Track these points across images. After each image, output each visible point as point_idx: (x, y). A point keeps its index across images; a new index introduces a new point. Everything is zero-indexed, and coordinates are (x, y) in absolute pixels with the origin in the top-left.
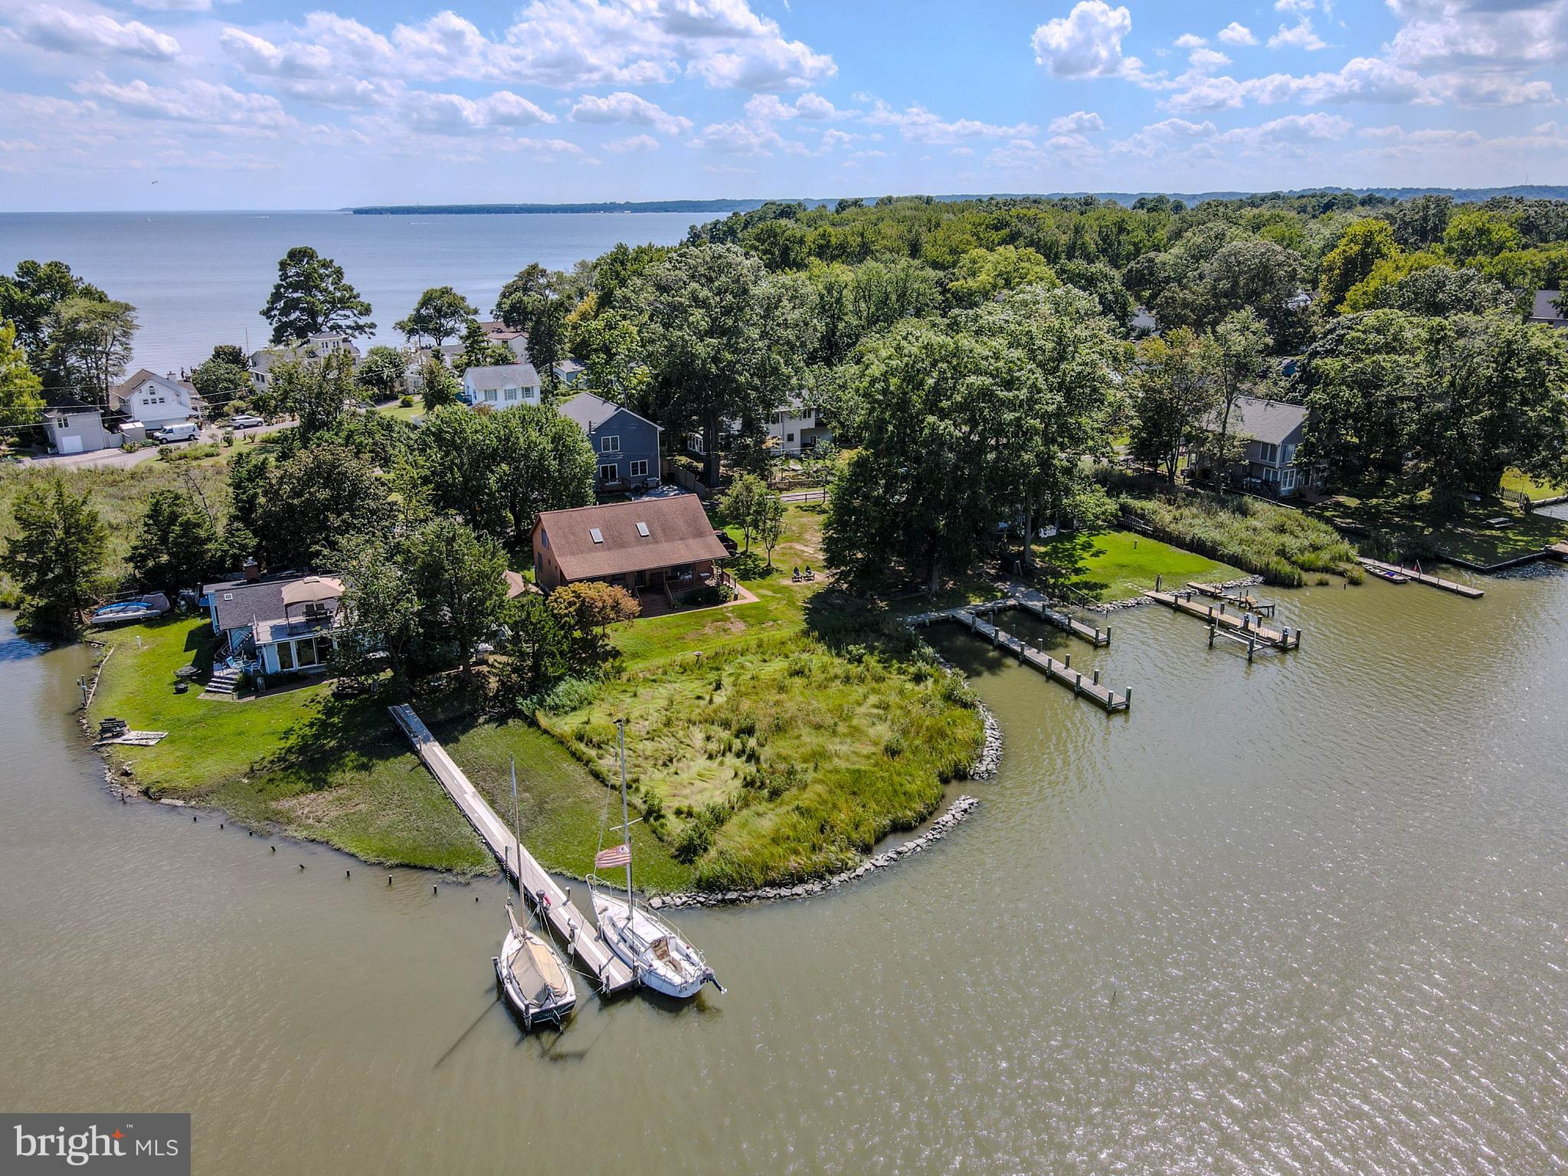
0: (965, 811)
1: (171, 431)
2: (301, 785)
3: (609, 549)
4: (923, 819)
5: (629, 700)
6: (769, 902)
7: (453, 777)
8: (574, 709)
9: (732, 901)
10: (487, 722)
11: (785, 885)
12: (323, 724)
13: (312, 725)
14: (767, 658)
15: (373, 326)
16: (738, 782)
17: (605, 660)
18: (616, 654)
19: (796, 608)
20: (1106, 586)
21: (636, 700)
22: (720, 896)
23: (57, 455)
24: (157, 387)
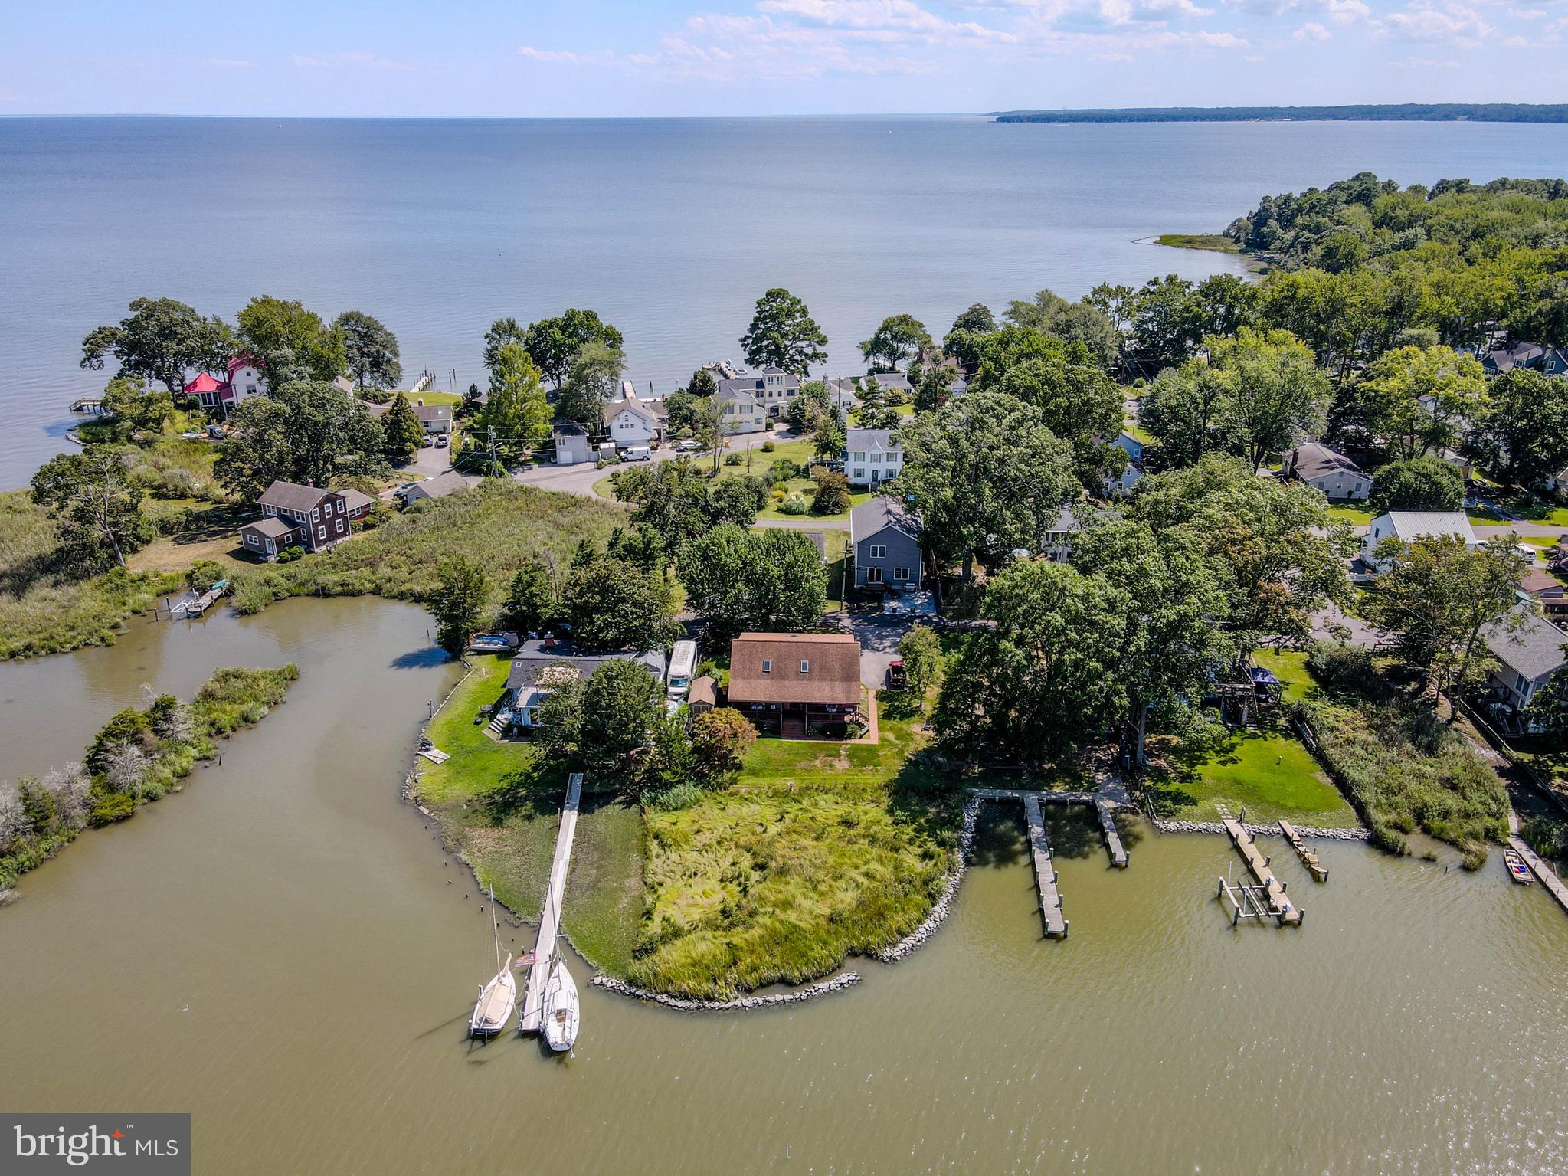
0: (841, 984)
1: (631, 453)
2: (486, 821)
3: (772, 679)
4: (806, 980)
5: (717, 811)
6: (658, 1005)
7: (564, 845)
8: (676, 809)
9: (639, 997)
10: (620, 803)
11: (675, 997)
12: (528, 776)
13: (521, 775)
14: (839, 801)
15: (825, 355)
16: (720, 907)
17: (729, 770)
18: (739, 767)
19: (902, 757)
20: (1194, 802)
21: (724, 813)
22: (633, 990)
23: (556, 464)
24: (630, 416)
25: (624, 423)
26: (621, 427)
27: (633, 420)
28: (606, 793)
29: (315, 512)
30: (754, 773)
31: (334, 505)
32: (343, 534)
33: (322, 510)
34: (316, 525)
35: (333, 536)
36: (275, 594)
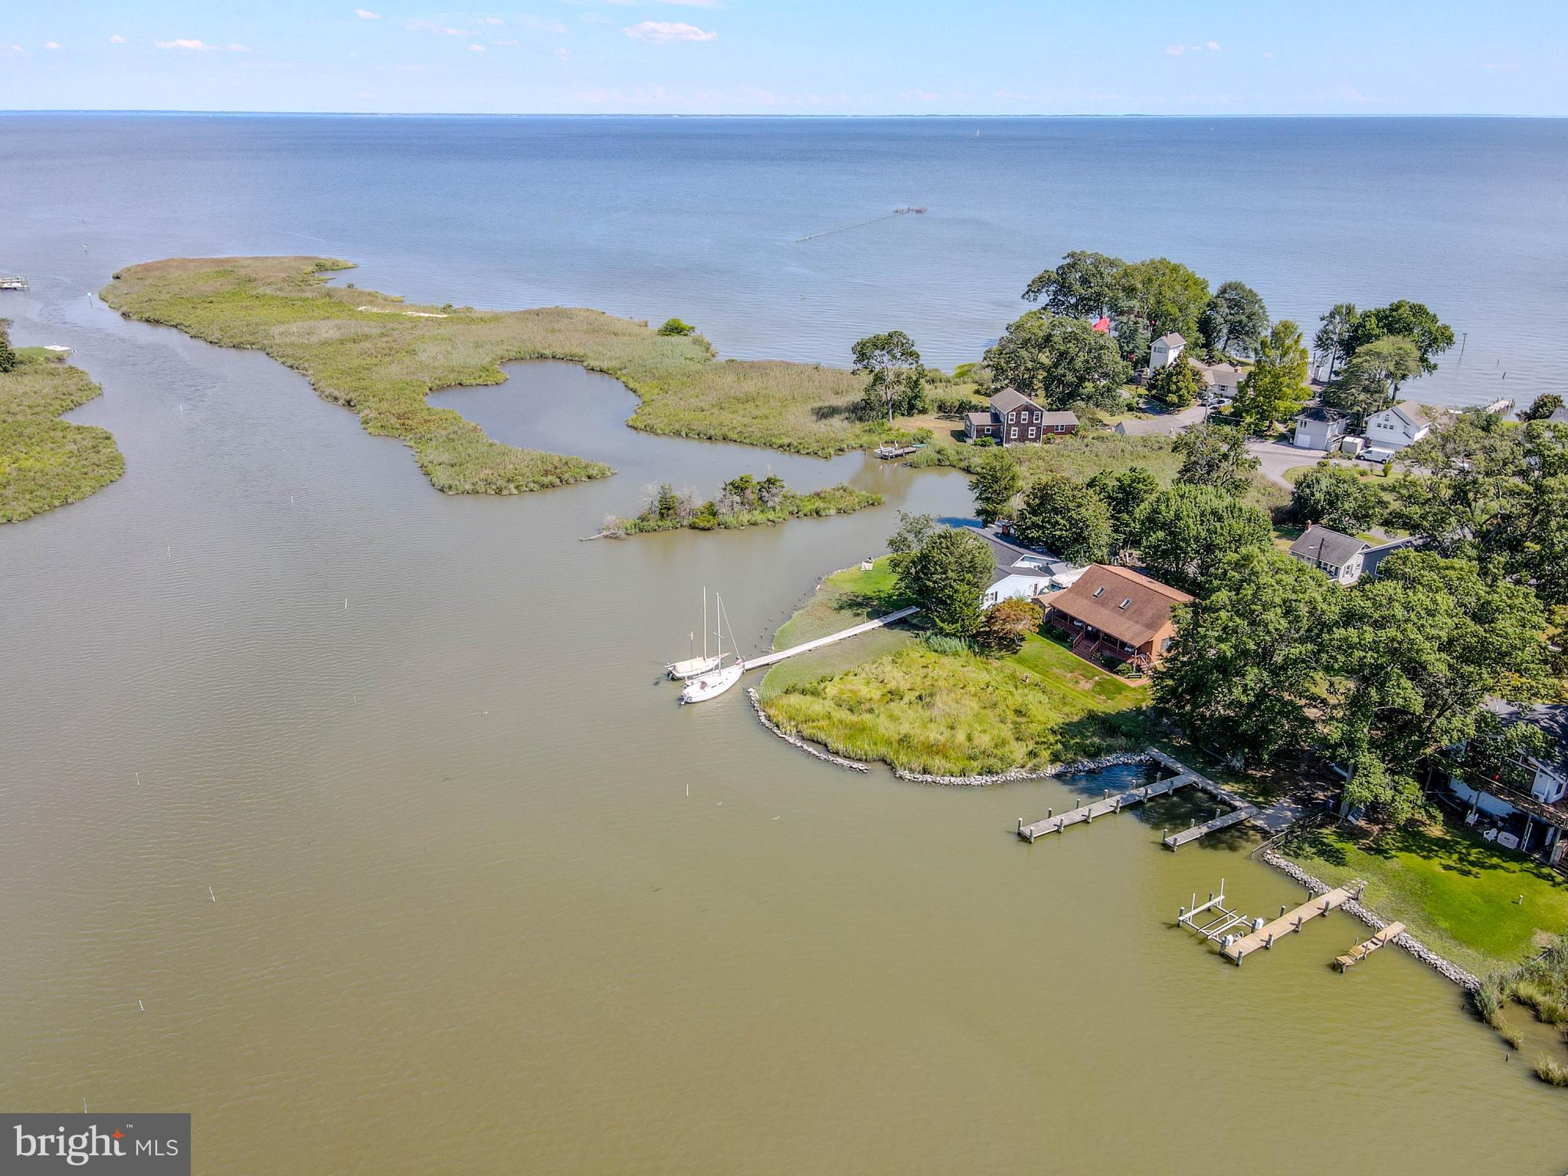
1: (1370, 452)
2: (835, 606)
17: (1009, 651)
19: (1137, 704)
23: (1292, 445)
24: (1393, 416)
25: (1383, 423)
26: (1379, 426)
27: (1394, 421)
28: (918, 626)
29: (1013, 415)
30: (1021, 661)
31: (1031, 414)
32: (1034, 440)
33: (1019, 415)
34: (1010, 426)
35: (1023, 438)
36: (939, 460)
